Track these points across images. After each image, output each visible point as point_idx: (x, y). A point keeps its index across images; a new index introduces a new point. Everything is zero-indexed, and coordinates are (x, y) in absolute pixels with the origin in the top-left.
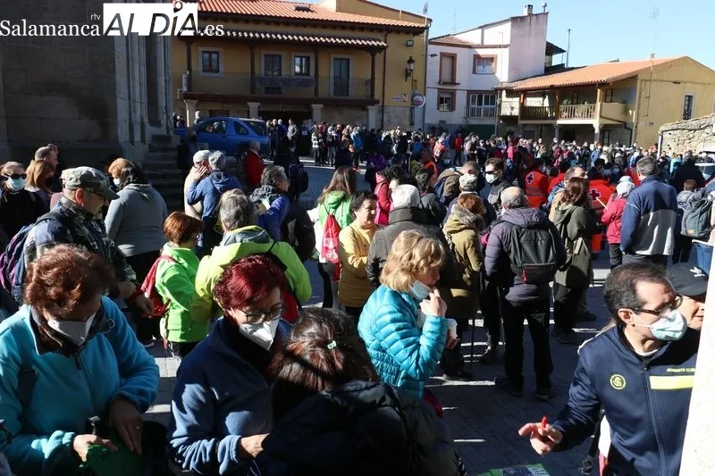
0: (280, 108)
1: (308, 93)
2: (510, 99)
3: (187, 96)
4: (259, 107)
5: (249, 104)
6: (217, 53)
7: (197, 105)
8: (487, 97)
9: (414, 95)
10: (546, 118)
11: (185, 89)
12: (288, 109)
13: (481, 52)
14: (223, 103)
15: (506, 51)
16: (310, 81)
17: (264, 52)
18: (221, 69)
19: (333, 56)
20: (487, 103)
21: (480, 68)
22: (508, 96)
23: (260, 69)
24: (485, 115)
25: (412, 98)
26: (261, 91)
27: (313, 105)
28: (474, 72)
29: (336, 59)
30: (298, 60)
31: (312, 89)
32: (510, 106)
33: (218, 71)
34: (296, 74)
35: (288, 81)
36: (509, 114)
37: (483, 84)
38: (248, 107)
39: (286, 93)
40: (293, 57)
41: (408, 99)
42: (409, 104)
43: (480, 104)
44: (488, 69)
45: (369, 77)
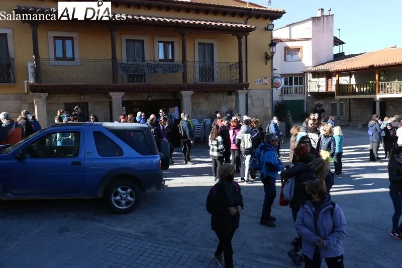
0: (145, 97)
1: (176, 79)
2: (316, 79)
3: (33, 89)
4: (123, 98)
5: (111, 94)
6: (71, 38)
7: (47, 98)
8: (296, 79)
9: (273, 78)
10: (354, 93)
11: (32, 81)
12: (154, 97)
13: (290, 45)
14: (81, 94)
15: (310, 43)
16: (178, 66)
17: (124, 38)
18: (77, 56)
19: (197, 41)
20: (296, 84)
21: (289, 57)
22: (314, 77)
23: (122, 56)
24: (296, 92)
25: (272, 80)
26: (123, 80)
27: (183, 92)
28: (285, 60)
29: (200, 44)
30: (161, 46)
31: (179, 75)
32: (317, 85)
33: (73, 59)
34: (161, 60)
35: (154, 68)
36: (317, 91)
37: (293, 68)
38: (111, 98)
39: (151, 80)
40: (156, 42)
41: (267, 81)
42: (269, 87)
43: (291, 84)
44: (295, 57)
45: (237, 61)
